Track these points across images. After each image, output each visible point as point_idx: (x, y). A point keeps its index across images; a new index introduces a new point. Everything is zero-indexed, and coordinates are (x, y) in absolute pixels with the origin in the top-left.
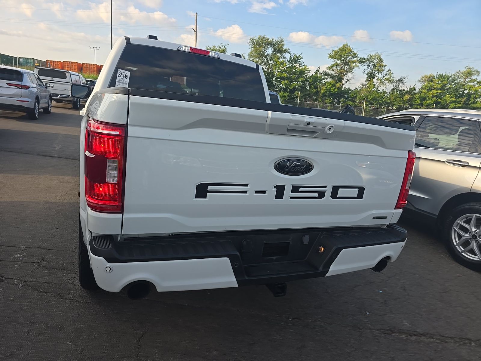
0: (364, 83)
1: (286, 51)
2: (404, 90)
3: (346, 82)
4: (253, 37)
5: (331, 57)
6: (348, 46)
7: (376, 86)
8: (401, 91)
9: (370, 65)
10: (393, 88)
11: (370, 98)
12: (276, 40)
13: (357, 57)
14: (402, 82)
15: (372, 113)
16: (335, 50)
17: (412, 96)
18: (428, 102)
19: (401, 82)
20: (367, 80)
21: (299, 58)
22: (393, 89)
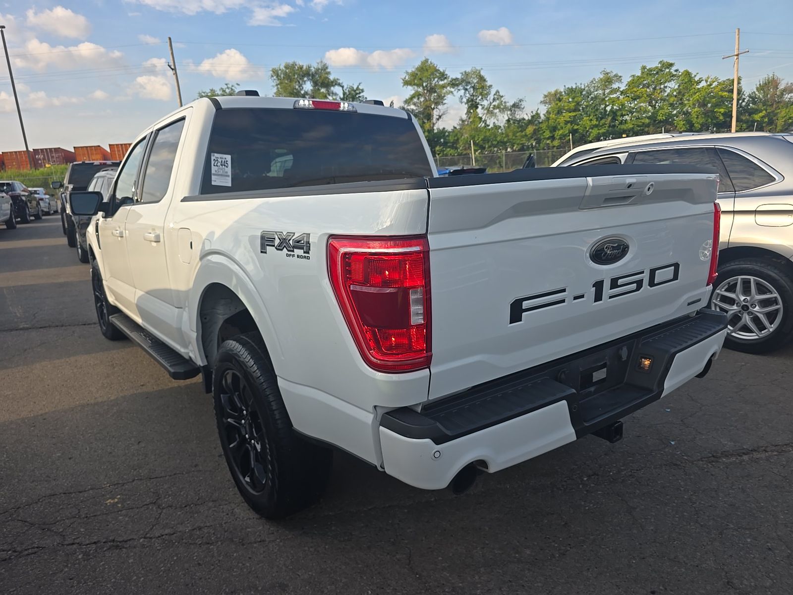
0: (464, 117)
1: (335, 83)
2: (524, 119)
3: (438, 119)
4: (276, 67)
5: (406, 83)
6: (429, 63)
7: (483, 119)
8: (520, 121)
9: (468, 87)
10: (507, 118)
11: (479, 140)
12: (314, 68)
13: (446, 78)
14: (519, 108)
15: (485, 163)
16: (410, 71)
17: (537, 127)
18: (561, 132)
19: (517, 108)
20: (468, 112)
21: (358, 92)
22: (508, 121)
